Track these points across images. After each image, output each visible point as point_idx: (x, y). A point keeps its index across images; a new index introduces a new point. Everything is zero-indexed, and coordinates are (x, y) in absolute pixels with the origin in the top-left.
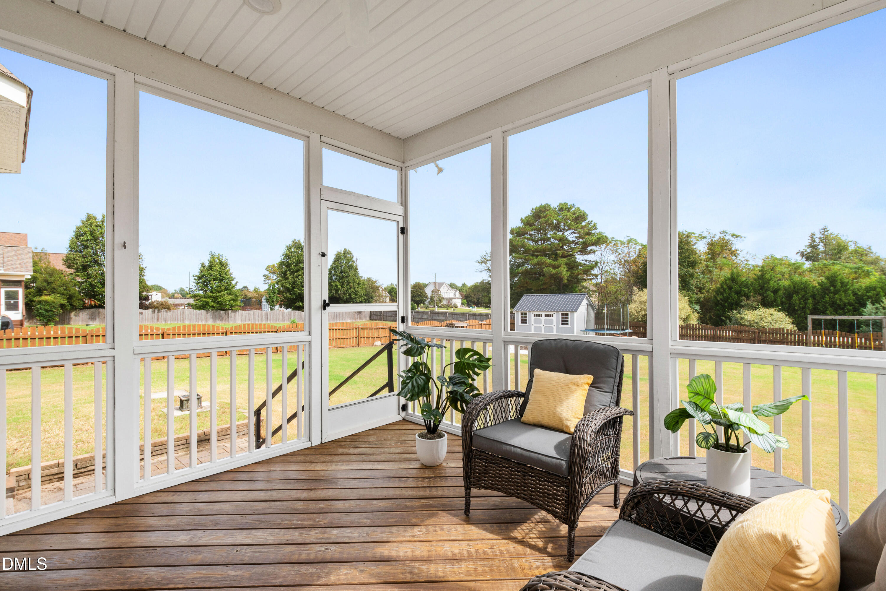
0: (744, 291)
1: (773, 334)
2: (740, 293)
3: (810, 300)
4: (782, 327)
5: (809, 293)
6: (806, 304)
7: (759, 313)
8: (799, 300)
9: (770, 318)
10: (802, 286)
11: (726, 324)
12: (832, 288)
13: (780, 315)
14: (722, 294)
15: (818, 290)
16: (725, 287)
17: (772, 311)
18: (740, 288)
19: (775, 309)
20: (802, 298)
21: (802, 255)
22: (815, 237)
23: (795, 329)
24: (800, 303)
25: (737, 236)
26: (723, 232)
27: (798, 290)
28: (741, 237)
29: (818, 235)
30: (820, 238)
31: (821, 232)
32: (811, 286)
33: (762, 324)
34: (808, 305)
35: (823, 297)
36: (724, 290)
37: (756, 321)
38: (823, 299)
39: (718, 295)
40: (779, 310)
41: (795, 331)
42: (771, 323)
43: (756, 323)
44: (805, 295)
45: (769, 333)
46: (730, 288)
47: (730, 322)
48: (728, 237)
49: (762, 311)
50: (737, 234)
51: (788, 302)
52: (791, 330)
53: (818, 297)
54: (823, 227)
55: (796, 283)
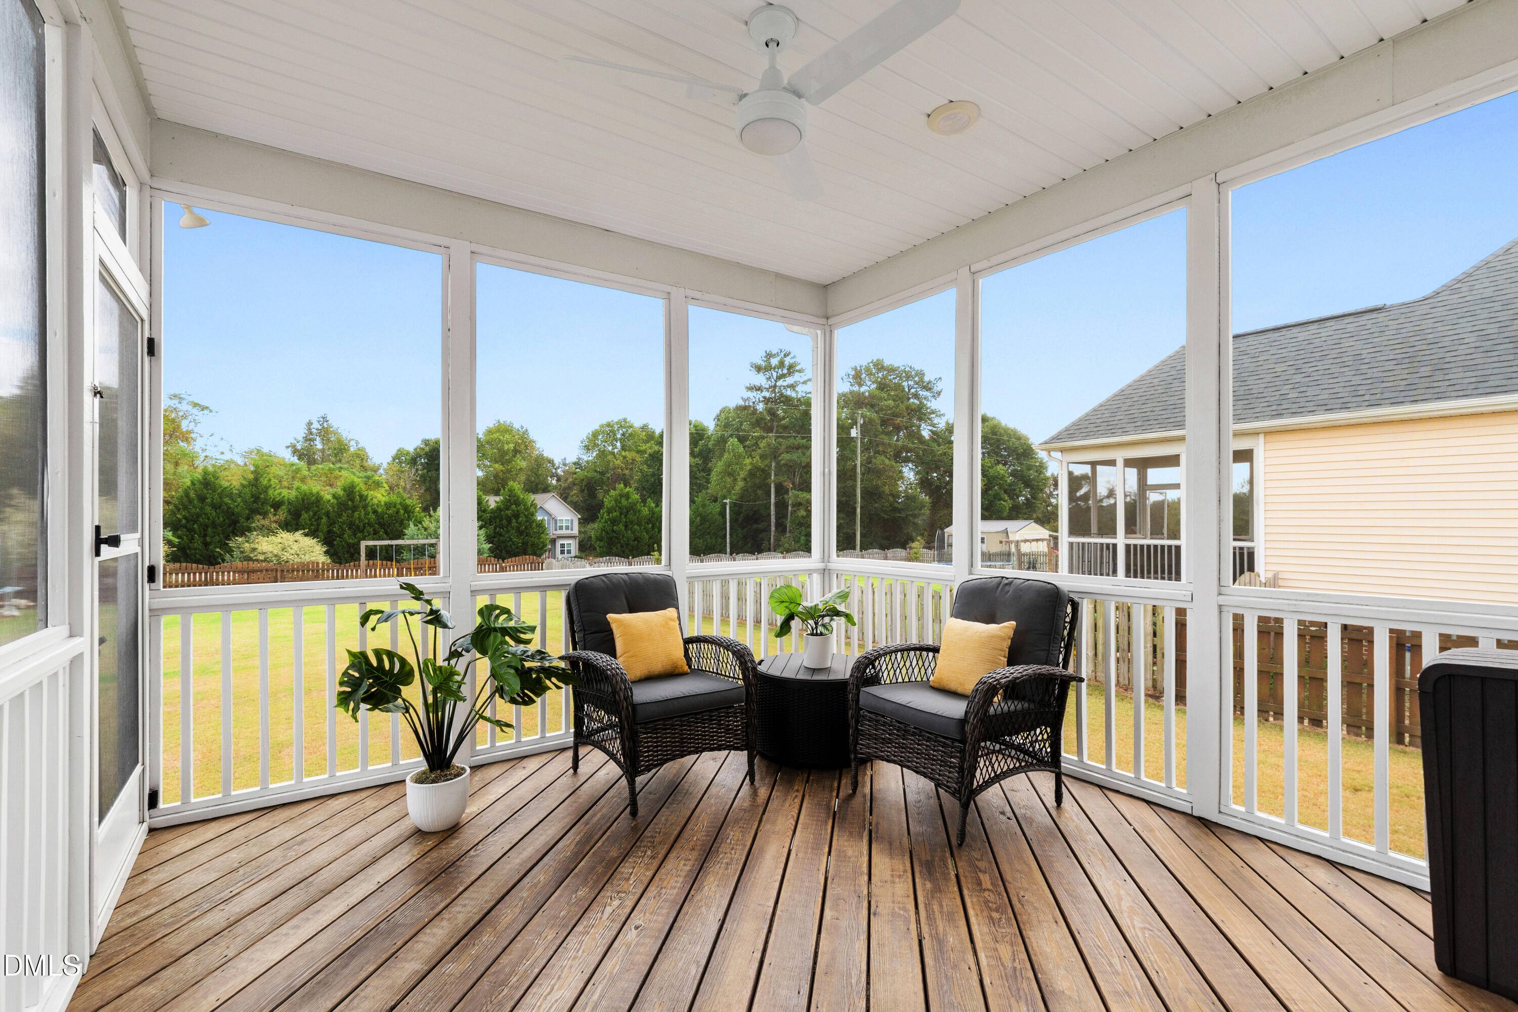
0: (226, 504)
1: (303, 571)
2: (220, 507)
3: (324, 520)
4: (313, 559)
5: (322, 509)
6: (318, 525)
7: (280, 540)
8: (310, 520)
9: (295, 547)
10: (314, 498)
11: (223, 560)
12: (350, 503)
13: (309, 542)
14: (185, 508)
15: (332, 505)
16: (192, 495)
17: (298, 535)
18: (221, 498)
19: (301, 532)
20: (313, 517)
21: (295, 451)
22: (312, 427)
23: (329, 561)
24: (312, 525)
25: (204, 408)
26: (175, 396)
27: (308, 504)
28: (211, 411)
29: (316, 425)
30: (317, 429)
31: (319, 422)
32: (324, 499)
33: (286, 556)
34: (321, 526)
35: (340, 516)
36: (190, 501)
37: (275, 552)
38: (340, 518)
39: (179, 510)
40: (306, 535)
41: (328, 565)
42: (298, 555)
43: (276, 556)
44: (317, 512)
45: (298, 571)
46: (202, 499)
47: (232, 556)
48: (184, 407)
49: (285, 537)
50: (204, 403)
51: (295, 522)
52: (323, 563)
53: (332, 515)
54: (322, 414)
55: (305, 495)
